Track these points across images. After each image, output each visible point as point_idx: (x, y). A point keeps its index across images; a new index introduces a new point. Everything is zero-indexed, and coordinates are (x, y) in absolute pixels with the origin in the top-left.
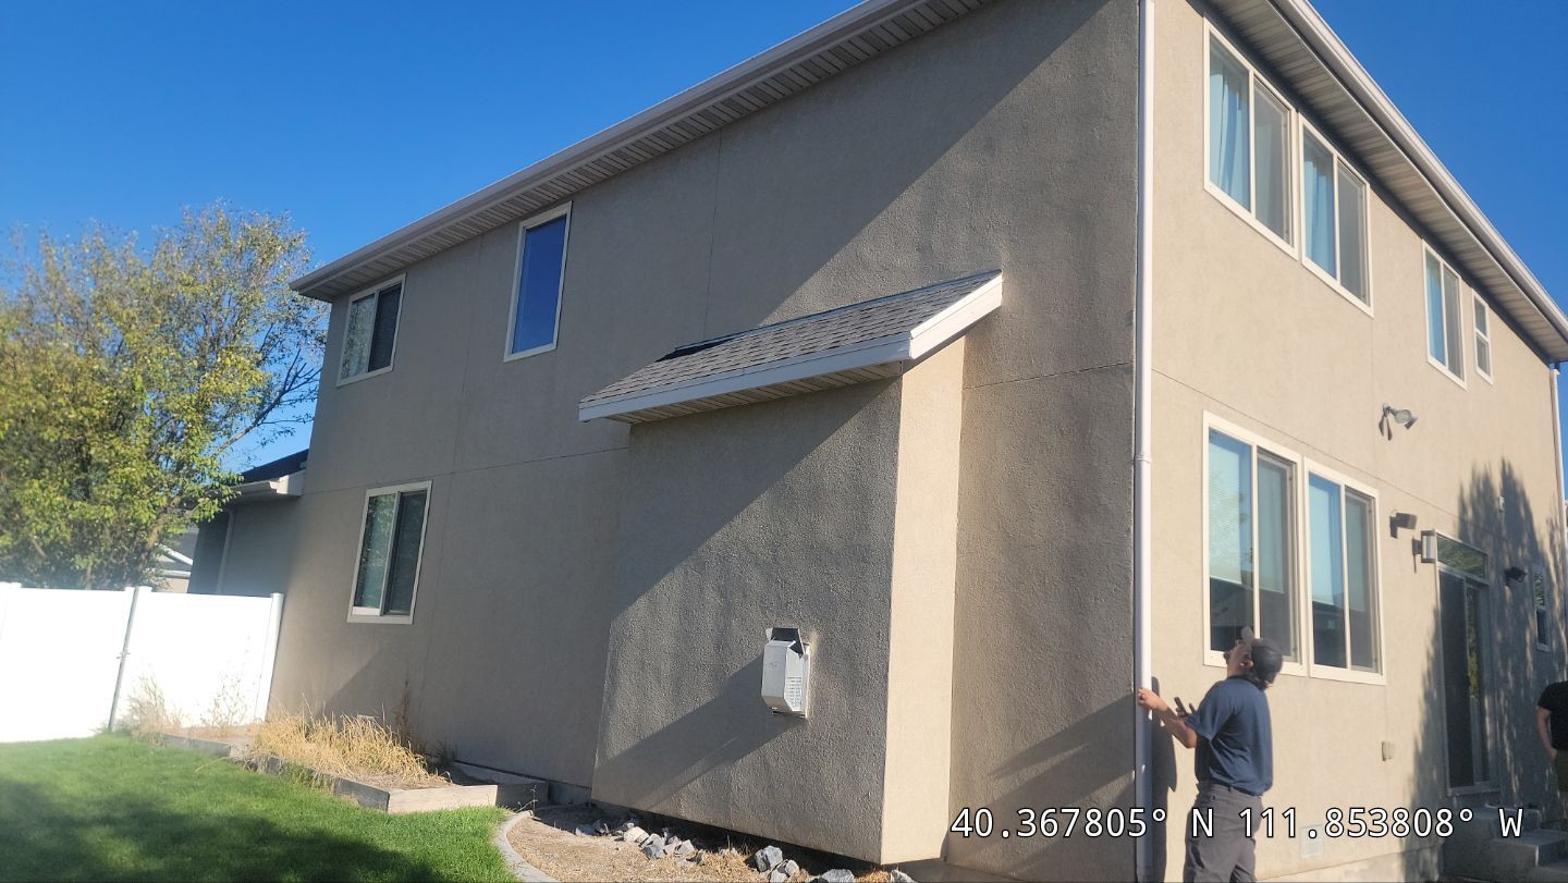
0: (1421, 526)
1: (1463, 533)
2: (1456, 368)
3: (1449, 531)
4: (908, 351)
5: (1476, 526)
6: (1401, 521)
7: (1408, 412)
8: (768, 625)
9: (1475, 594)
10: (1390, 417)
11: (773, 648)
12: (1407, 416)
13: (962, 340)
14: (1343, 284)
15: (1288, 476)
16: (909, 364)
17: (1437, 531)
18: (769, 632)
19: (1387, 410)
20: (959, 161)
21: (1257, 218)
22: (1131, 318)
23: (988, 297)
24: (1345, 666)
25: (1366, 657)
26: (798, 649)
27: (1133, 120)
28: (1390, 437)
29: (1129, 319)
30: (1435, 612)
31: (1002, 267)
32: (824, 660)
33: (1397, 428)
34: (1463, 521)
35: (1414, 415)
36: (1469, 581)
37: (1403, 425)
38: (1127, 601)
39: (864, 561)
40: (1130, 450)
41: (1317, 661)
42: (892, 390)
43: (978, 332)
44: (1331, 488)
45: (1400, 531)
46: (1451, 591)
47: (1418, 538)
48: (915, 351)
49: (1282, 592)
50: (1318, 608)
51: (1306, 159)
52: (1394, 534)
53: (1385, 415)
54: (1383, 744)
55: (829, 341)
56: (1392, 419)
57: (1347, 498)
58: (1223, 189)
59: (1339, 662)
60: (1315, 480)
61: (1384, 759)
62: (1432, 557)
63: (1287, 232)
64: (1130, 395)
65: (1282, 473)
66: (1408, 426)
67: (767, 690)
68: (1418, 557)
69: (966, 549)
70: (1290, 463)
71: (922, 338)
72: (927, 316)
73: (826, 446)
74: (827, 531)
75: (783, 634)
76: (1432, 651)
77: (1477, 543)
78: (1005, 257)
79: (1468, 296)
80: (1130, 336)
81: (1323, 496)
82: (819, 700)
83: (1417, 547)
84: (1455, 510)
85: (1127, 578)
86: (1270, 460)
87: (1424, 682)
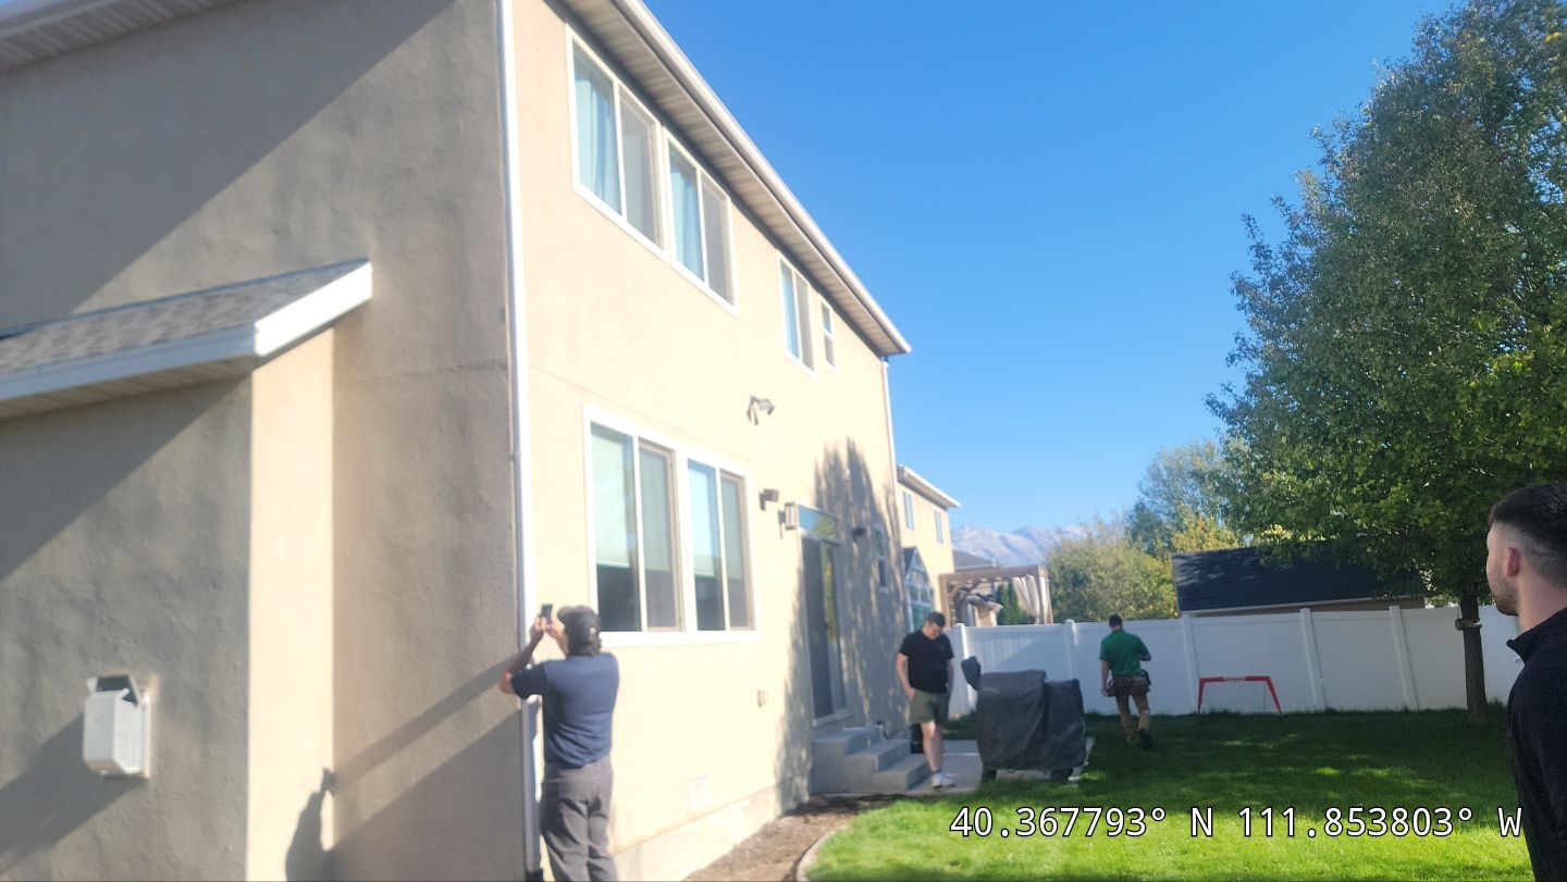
0: (783, 499)
1: (819, 503)
2: (808, 362)
3: (807, 500)
4: (252, 347)
5: (829, 495)
6: (768, 496)
7: (767, 401)
8: (92, 675)
9: (830, 553)
10: (756, 405)
11: (96, 703)
12: (766, 404)
13: (329, 335)
14: (711, 286)
15: (669, 462)
16: (260, 361)
17: (797, 502)
18: (92, 683)
19: (753, 400)
20: (316, 138)
21: (629, 221)
22: (504, 313)
23: (354, 288)
24: (724, 629)
25: (742, 618)
26: (131, 698)
27: (496, 116)
28: (757, 423)
29: (502, 315)
30: (799, 571)
31: (370, 256)
32: (168, 705)
33: (762, 414)
34: (818, 492)
35: (773, 403)
36: (825, 541)
37: (765, 412)
38: (511, 595)
39: (215, 586)
40: (509, 447)
41: (701, 628)
42: (240, 390)
43: (346, 324)
44: (708, 471)
45: (768, 504)
46: (811, 550)
47: (782, 509)
48: (263, 346)
49: (666, 569)
50: (699, 580)
51: (673, 171)
52: (763, 508)
53: (752, 404)
54: (759, 693)
55: (157, 333)
56: (758, 407)
57: (723, 479)
58: (596, 193)
59: (719, 626)
60: (694, 465)
61: (760, 705)
62: (793, 524)
63: (658, 236)
64: (506, 391)
65: (664, 460)
66: (770, 412)
67: (91, 751)
68: (783, 526)
69: (344, 562)
70: (669, 451)
71: (270, 332)
72: (278, 306)
73: (161, 457)
74: (167, 554)
75: (110, 684)
76: (797, 606)
77: (831, 510)
78: (372, 245)
79: (815, 300)
80: (503, 331)
81: (701, 479)
82: (164, 755)
83: (782, 517)
84: (811, 483)
85: (510, 574)
86: (649, 448)
87: (791, 634)
